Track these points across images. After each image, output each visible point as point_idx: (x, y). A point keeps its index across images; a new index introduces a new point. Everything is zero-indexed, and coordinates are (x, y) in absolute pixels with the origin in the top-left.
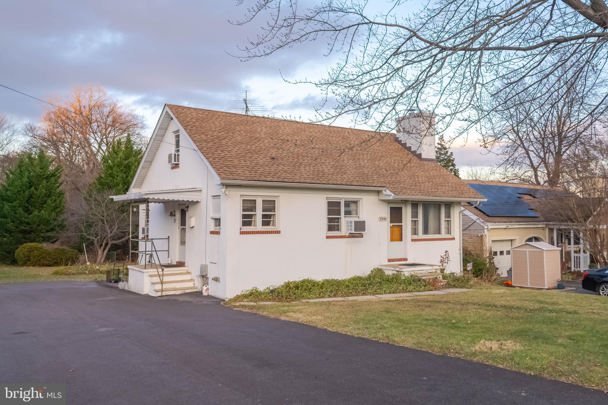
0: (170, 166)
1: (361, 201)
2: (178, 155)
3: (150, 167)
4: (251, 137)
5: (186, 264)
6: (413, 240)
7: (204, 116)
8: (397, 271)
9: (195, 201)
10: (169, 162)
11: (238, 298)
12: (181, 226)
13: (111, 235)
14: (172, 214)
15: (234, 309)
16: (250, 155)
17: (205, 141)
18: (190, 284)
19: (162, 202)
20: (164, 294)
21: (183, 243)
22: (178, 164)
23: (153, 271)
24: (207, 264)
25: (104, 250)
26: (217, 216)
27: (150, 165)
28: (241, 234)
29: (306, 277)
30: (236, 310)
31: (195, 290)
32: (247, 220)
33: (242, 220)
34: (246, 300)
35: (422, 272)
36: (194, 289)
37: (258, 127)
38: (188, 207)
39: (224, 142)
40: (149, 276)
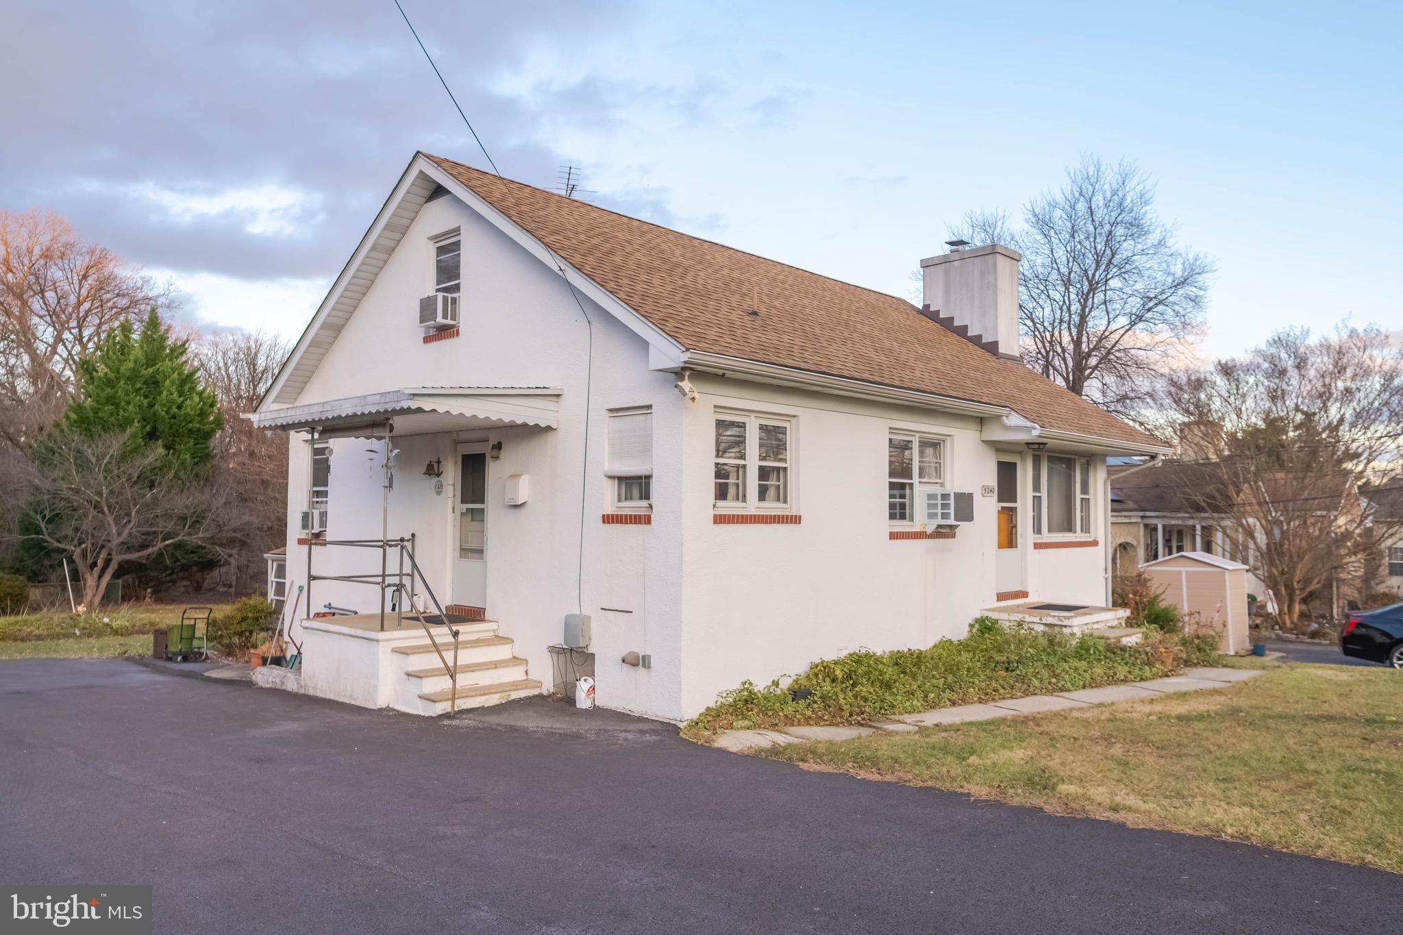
0: (422, 333)
1: (948, 440)
2: (455, 301)
3: (332, 344)
5: (488, 615)
6: (1035, 546)
9: (543, 425)
10: (422, 320)
11: (715, 718)
12: (463, 502)
13: (121, 539)
14: (433, 470)
18: (514, 674)
20: (460, 706)
21: (472, 550)
22: (454, 327)
24: (586, 612)
25: (100, 576)
26: (630, 468)
27: (336, 337)
31: (536, 692)
33: (714, 480)
36: (533, 688)
38: (498, 446)
40: (395, 651)
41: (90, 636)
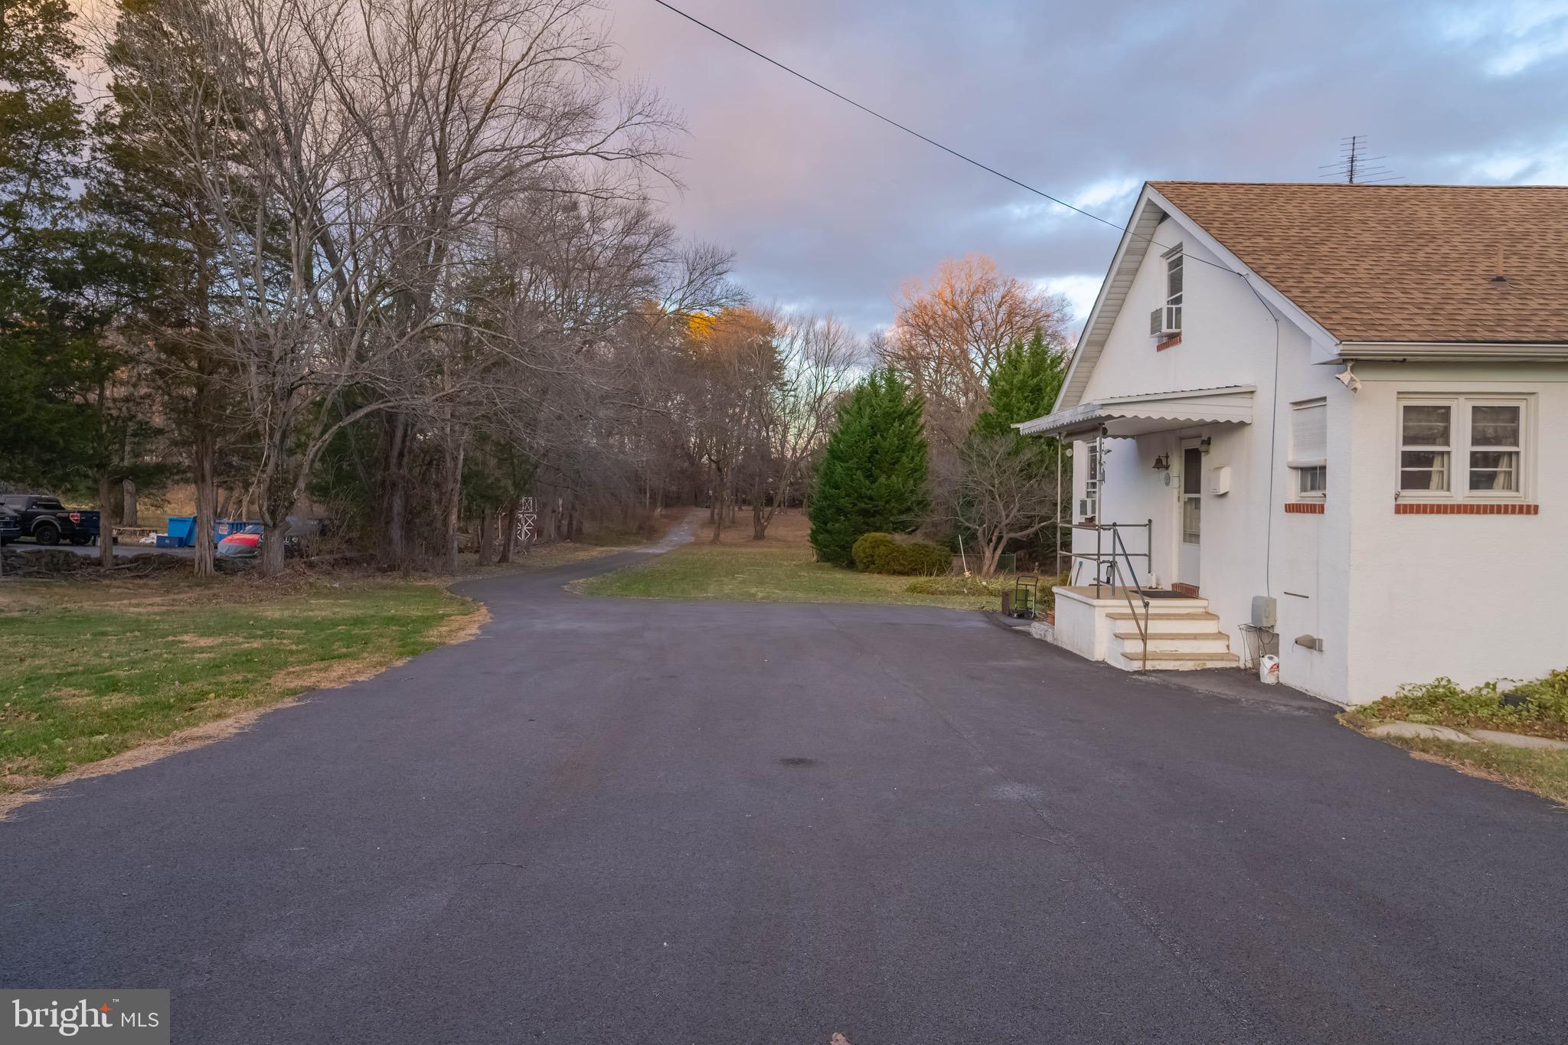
0: (1154, 342)
2: (1179, 311)
3: (1098, 357)
4: (1404, 233)
5: (1201, 593)
9: (1235, 421)
10: (1153, 331)
11: (1387, 708)
12: (1185, 492)
13: (1008, 521)
14: (1161, 464)
16: (1415, 276)
17: (1269, 251)
18: (1217, 648)
19: (1133, 437)
20: (1149, 666)
21: (1191, 536)
22: (1178, 335)
23: (1120, 605)
24: (1273, 596)
25: (995, 549)
26: (1310, 459)
27: (1101, 352)
28: (1398, 512)
31: (1234, 665)
32: (1418, 471)
33: (1400, 469)
34: (1418, 717)
36: (1230, 660)
37: (1417, 208)
38: (1208, 442)
39: (1324, 249)
40: (1109, 616)
41: (973, 594)
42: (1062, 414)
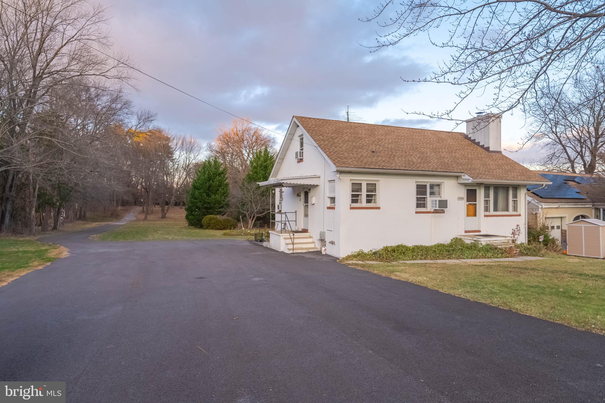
0: (296, 161)
1: (443, 184)
2: (302, 152)
4: (355, 137)
5: (309, 231)
6: (485, 216)
7: (320, 123)
8: (474, 240)
9: (316, 184)
10: (296, 158)
11: (349, 258)
12: (305, 203)
13: (256, 211)
14: (299, 195)
15: (350, 266)
16: (356, 149)
17: (323, 140)
18: (312, 246)
19: (291, 187)
20: (295, 252)
21: (306, 215)
22: (302, 159)
23: (287, 235)
24: (325, 231)
25: (252, 220)
26: (332, 196)
28: (350, 209)
29: (400, 243)
30: (351, 268)
31: (316, 250)
32: (355, 199)
33: (351, 198)
34: (355, 259)
35: (496, 242)
37: (359, 130)
38: (310, 190)
39: (336, 140)
40: (284, 238)
41: (245, 235)
42: (271, 180)
